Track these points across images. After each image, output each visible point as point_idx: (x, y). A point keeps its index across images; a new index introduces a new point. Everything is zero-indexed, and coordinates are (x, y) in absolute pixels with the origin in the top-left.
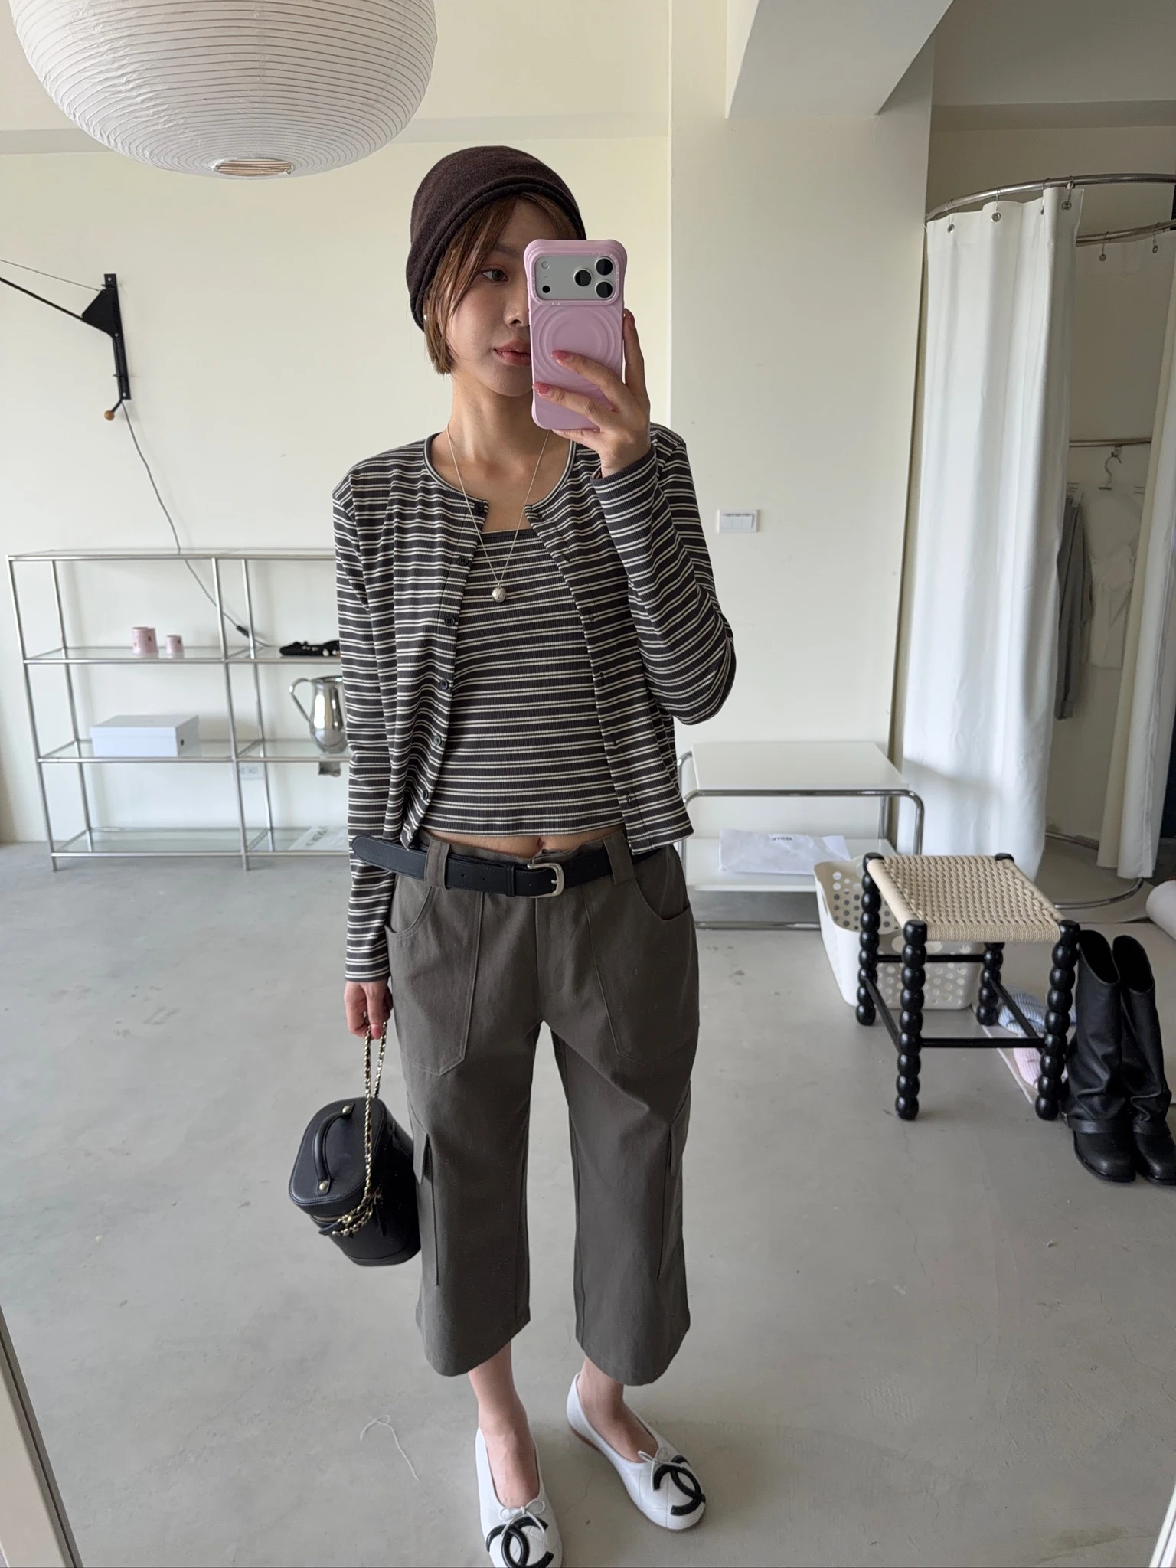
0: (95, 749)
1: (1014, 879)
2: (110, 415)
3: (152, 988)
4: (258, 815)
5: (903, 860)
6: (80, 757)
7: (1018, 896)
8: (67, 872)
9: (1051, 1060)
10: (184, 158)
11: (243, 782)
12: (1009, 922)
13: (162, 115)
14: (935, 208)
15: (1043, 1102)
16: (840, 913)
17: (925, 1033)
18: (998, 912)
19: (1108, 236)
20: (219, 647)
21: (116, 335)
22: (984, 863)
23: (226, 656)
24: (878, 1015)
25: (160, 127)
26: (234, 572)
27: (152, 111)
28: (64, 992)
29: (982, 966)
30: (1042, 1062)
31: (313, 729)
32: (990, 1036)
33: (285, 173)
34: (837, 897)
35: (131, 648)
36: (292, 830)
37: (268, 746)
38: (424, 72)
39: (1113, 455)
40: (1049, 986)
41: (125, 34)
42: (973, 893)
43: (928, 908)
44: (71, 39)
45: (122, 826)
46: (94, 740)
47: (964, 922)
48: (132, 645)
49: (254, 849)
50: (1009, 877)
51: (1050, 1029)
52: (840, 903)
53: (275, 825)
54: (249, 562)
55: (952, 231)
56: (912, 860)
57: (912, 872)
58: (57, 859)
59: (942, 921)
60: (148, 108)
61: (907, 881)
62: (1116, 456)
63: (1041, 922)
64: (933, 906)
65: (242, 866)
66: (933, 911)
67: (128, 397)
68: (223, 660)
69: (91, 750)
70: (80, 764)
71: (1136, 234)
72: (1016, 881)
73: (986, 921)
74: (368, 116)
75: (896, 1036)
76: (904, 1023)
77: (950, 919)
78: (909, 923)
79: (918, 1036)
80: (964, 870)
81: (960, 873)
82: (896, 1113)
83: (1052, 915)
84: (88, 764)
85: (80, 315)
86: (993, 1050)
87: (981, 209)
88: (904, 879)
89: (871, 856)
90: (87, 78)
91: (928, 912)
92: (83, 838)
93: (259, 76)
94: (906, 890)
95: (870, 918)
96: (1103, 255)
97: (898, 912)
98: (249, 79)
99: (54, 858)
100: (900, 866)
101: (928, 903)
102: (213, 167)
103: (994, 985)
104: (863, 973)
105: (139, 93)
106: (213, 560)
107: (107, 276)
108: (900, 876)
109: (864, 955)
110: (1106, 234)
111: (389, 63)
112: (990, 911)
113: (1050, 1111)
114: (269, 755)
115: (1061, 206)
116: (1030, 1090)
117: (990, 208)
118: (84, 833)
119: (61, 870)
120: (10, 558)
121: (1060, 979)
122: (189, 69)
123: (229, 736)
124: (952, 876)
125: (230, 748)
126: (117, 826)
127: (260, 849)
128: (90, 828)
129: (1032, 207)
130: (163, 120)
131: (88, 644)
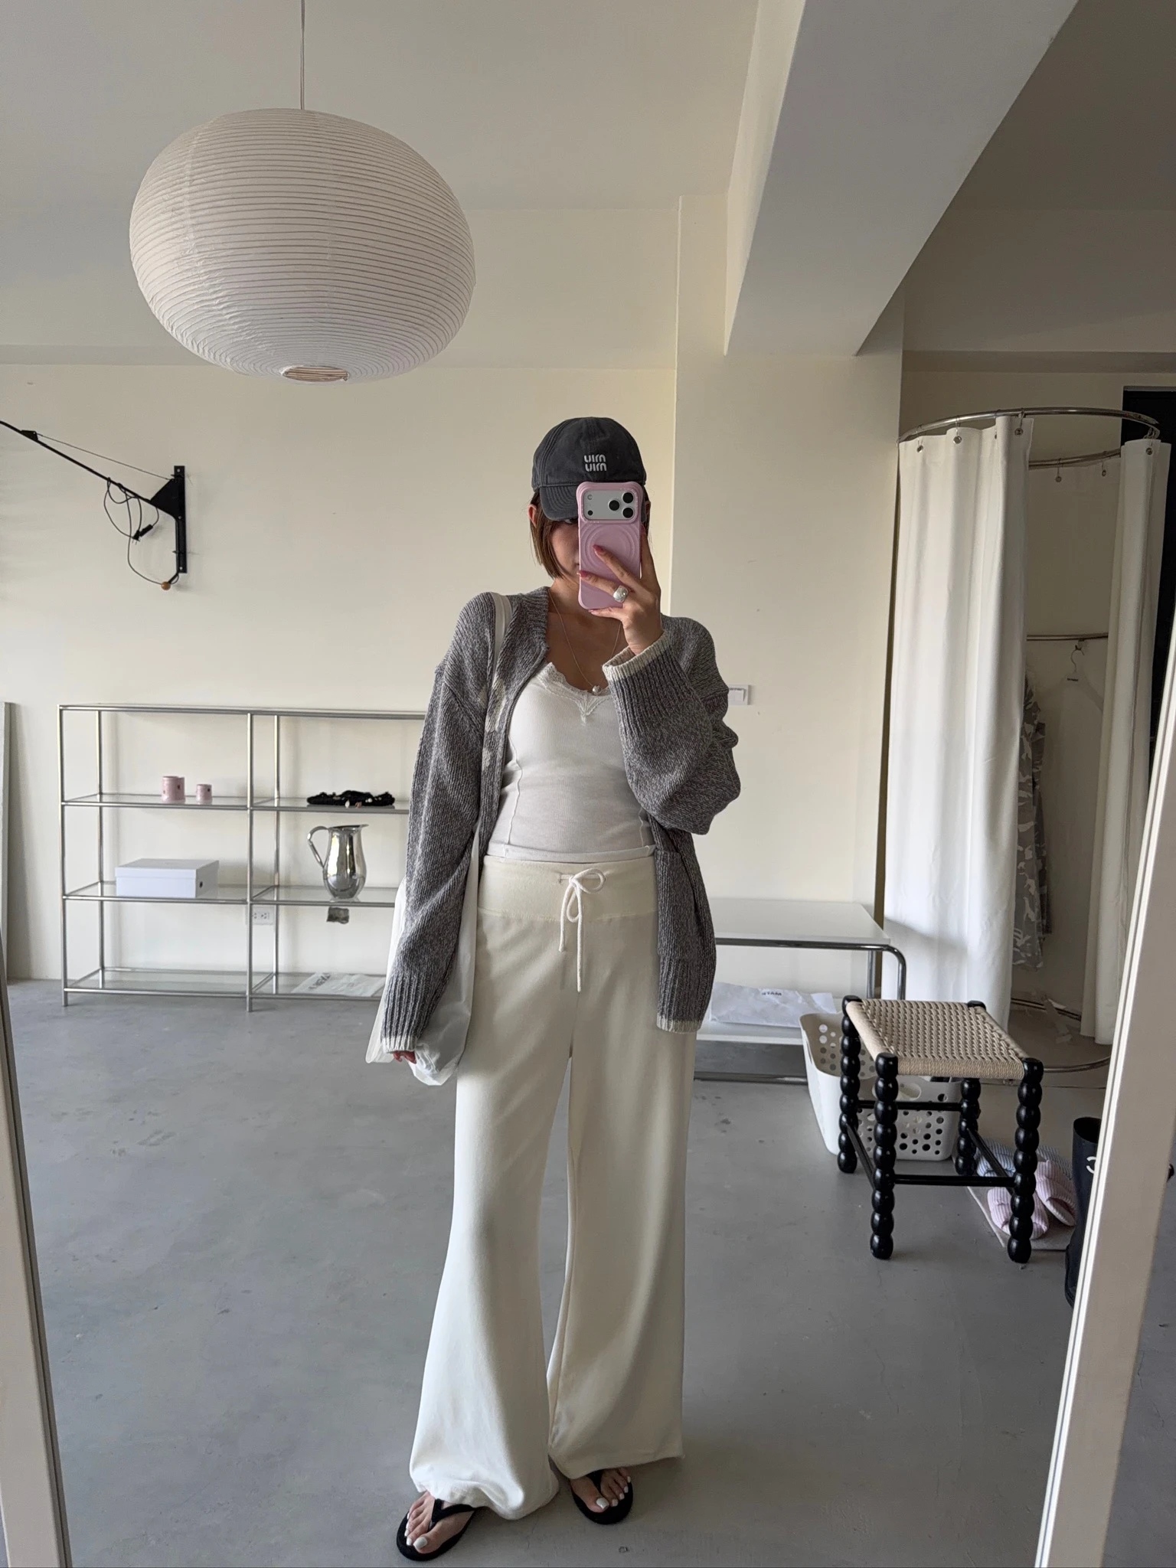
0: (118, 890)
1: (984, 1022)
2: (167, 585)
3: (150, 1113)
4: (264, 961)
5: (880, 1003)
6: (102, 896)
7: (986, 1037)
8: (76, 1007)
9: (1020, 1199)
10: (258, 365)
11: (254, 930)
12: (976, 1058)
13: (246, 328)
14: (907, 431)
15: (1014, 1244)
16: (827, 1066)
17: (898, 1170)
18: (966, 1050)
19: (1063, 461)
20: (247, 797)
21: (180, 518)
22: (957, 1009)
23: (251, 806)
24: (859, 1163)
25: (241, 338)
26: (266, 727)
27: (236, 326)
28: (64, 1114)
29: (958, 1114)
30: (1013, 1201)
31: (325, 873)
33: (342, 380)
34: (823, 1050)
35: (160, 796)
36: (296, 976)
37: (282, 891)
38: (463, 305)
39: (1076, 646)
40: (1017, 1126)
41: (222, 267)
42: (945, 1034)
43: (900, 1045)
44: (178, 270)
45: (134, 966)
46: (117, 883)
47: (933, 1057)
48: (161, 793)
49: (257, 992)
50: (979, 1021)
51: (1018, 1171)
52: (827, 1056)
53: (280, 970)
54: (282, 718)
55: (920, 451)
56: (889, 1004)
57: (888, 1014)
58: (69, 994)
59: (912, 1056)
60: (234, 324)
61: (883, 1022)
62: (1080, 649)
63: (1005, 1059)
64: (905, 1044)
65: (246, 1008)
66: (905, 1047)
67: (185, 571)
68: (249, 806)
69: (115, 890)
70: (102, 902)
71: (1085, 460)
72: (986, 1025)
73: (954, 1057)
74: (413, 337)
75: (871, 1175)
76: (878, 1158)
77: (920, 1054)
78: (880, 1056)
79: (893, 1171)
80: (938, 1014)
81: (933, 1017)
82: (870, 1252)
83: (1017, 1055)
84: (108, 902)
85: (150, 498)
86: (965, 1187)
87: (945, 433)
89: (849, 999)
90: (188, 299)
91: (899, 1048)
92: (96, 976)
93: (327, 303)
94: (881, 1029)
95: (850, 1061)
96: (1058, 477)
97: (872, 1047)
99: (66, 993)
100: (876, 1008)
101: (900, 1042)
102: (282, 373)
103: (970, 1133)
104: (844, 1119)
105: (229, 311)
106: (249, 715)
107: (176, 468)
108: (875, 1016)
109: (845, 1100)
110: (1060, 460)
111: (434, 297)
112: (959, 1050)
113: (1021, 1252)
114: (281, 898)
115: (1014, 432)
116: (1001, 1232)
117: (952, 433)
118: (97, 971)
119: (71, 1005)
120: (61, 708)
121: (1025, 1117)
122: (270, 295)
123: (247, 881)
124: (925, 1019)
125: (246, 892)
126: (129, 966)
127: (265, 991)
128: (103, 968)
129: (988, 432)
130: (245, 333)
131: (121, 792)
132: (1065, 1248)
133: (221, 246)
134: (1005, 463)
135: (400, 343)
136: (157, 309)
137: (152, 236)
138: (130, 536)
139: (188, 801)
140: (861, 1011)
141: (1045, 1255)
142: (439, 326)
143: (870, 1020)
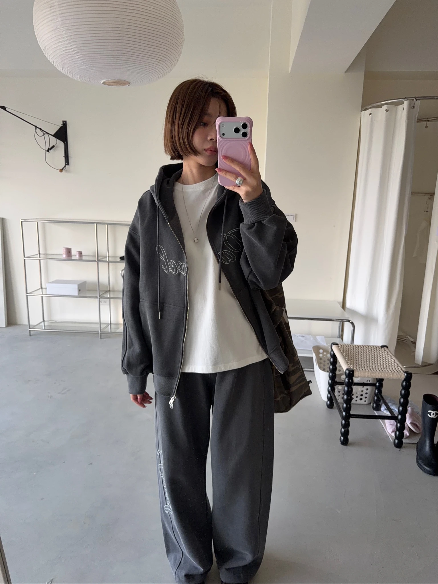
0: (48, 292)
1: (388, 355)
2: (61, 170)
3: (62, 381)
4: (106, 319)
5: (346, 345)
7: (389, 361)
9: (400, 424)
10: (92, 79)
11: (101, 306)
12: (385, 371)
14: (365, 107)
15: (396, 441)
16: (322, 365)
17: (352, 412)
18: (381, 367)
19: (428, 119)
20: (95, 256)
21: (65, 142)
22: (377, 348)
23: (98, 260)
24: (335, 405)
25: (84, 67)
26: (103, 229)
27: (81, 61)
28: (29, 381)
29: (374, 387)
30: (397, 425)
32: (377, 414)
33: (127, 85)
34: (321, 359)
35: (62, 255)
36: (118, 325)
37: (111, 293)
38: (179, 51)
39: (429, 198)
40: (400, 396)
41: (73, 34)
42: (372, 359)
43: (354, 365)
44: (54, 36)
45: (56, 320)
46: (47, 289)
47: (368, 370)
48: (63, 254)
49: (103, 331)
50: (386, 354)
51: (400, 413)
52: (322, 361)
53: (112, 322)
54: (109, 226)
55: (371, 115)
56: (350, 347)
57: (349, 351)
59: (360, 369)
60: (80, 60)
61: (347, 354)
62: (431, 199)
63: (397, 371)
65: (99, 337)
66: (357, 366)
67: (68, 164)
68: (97, 260)
69: (46, 292)
70: (42, 297)
72: (389, 356)
73: (377, 370)
74: (158, 66)
75: (341, 413)
76: (344, 408)
77: (363, 368)
78: (347, 369)
79: (349, 413)
80: (369, 350)
81: (367, 352)
82: (339, 443)
83: (402, 369)
84: (45, 297)
85: (53, 134)
86: (378, 420)
87: (381, 107)
88: (346, 353)
89: (334, 344)
90: (59, 49)
91: (354, 366)
92: (41, 324)
93: (120, 51)
94: (347, 357)
95: (333, 367)
96: (427, 126)
97: (343, 365)
98: (117, 52)
99: (30, 331)
100: (344, 348)
101: (355, 363)
102: (102, 82)
103: (379, 396)
104: (330, 388)
105: (77, 55)
106: (95, 224)
107: (63, 121)
108: (344, 352)
109: (330, 381)
110: (427, 118)
111: (167, 48)
112: (378, 367)
113: (399, 445)
114: (111, 296)
115: (412, 107)
116: (391, 436)
117: (385, 107)
118: (42, 322)
119: (33, 335)
120: (22, 221)
121: (404, 393)
122: (95, 47)
123: (97, 288)
124: (364, 353)
125: (97, 293)
126: (54, 320)
127: (106, 331)
128: (44, 321)
129: (400, 107)
130: (84, 65)
131: (48, 253)
132: (416, 442)
133: (72, 24)
134: (407, 121)
135: (152, 69)
136: (46, 54)
137: (42, 20)
138: (46, 150)
139: (73, 258)
140: (339, 349)
141: (409, 445)
142: (169, 61)
143: (343, 353)
